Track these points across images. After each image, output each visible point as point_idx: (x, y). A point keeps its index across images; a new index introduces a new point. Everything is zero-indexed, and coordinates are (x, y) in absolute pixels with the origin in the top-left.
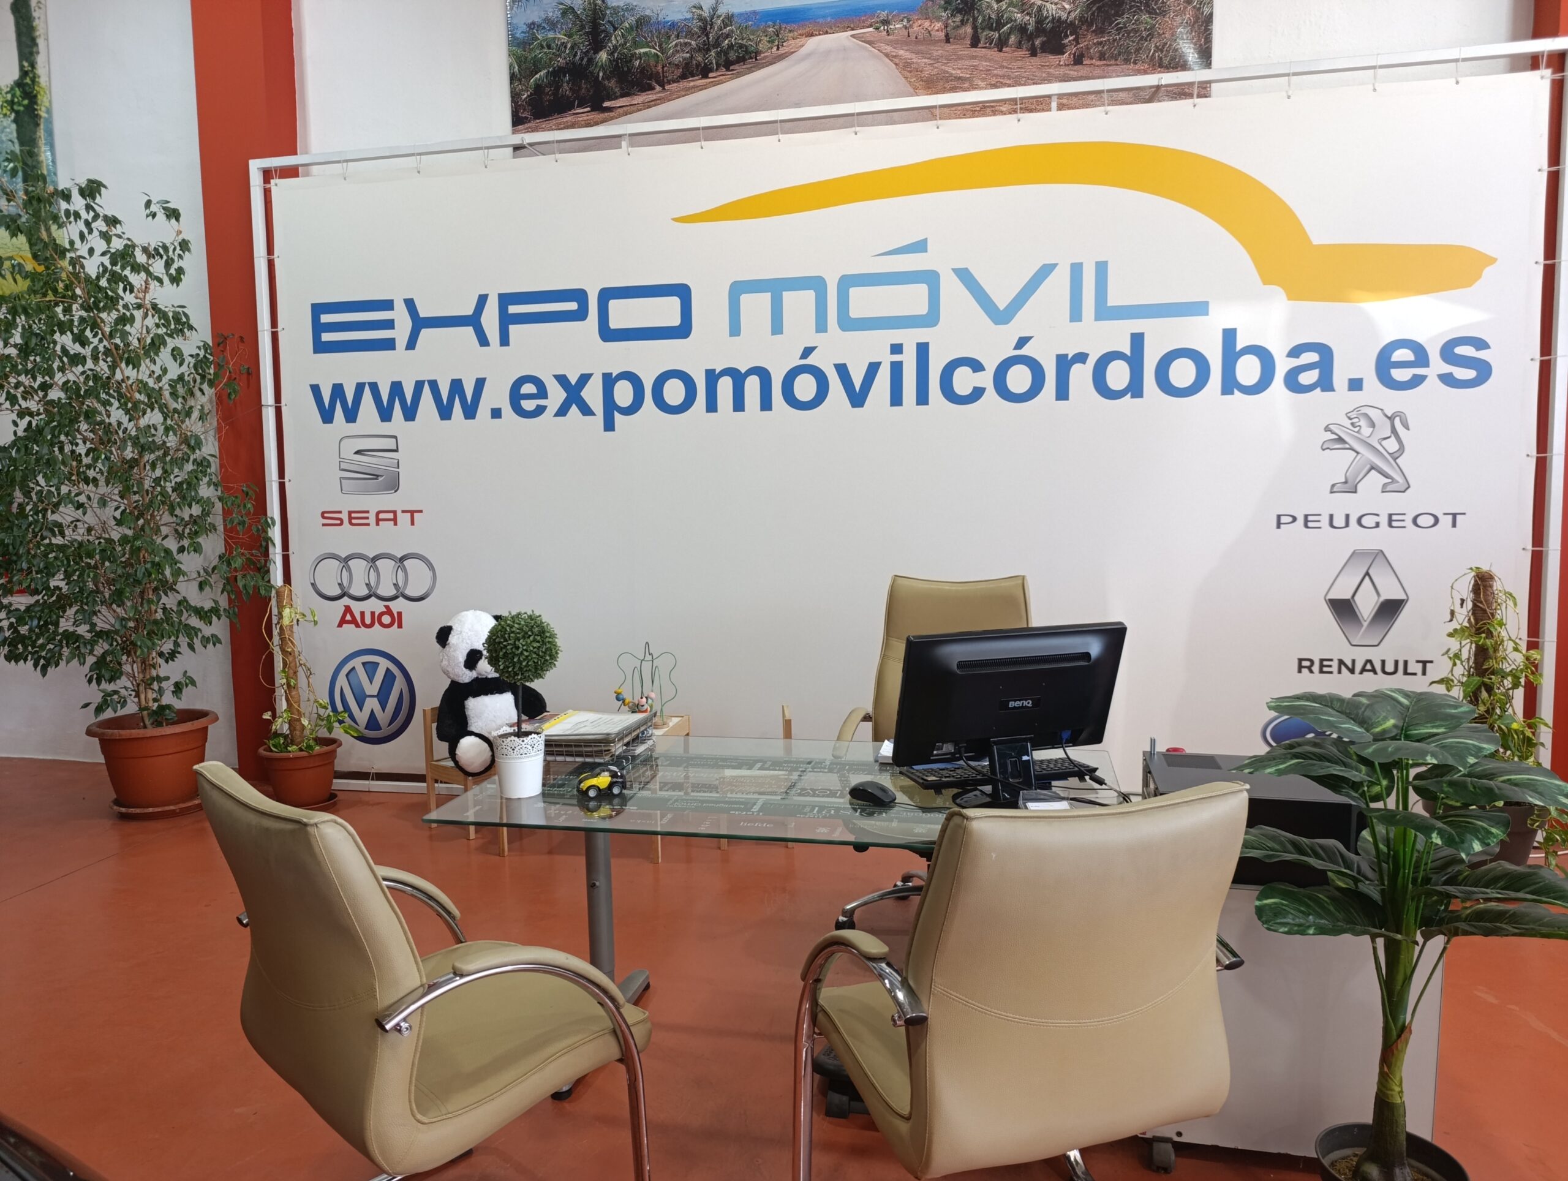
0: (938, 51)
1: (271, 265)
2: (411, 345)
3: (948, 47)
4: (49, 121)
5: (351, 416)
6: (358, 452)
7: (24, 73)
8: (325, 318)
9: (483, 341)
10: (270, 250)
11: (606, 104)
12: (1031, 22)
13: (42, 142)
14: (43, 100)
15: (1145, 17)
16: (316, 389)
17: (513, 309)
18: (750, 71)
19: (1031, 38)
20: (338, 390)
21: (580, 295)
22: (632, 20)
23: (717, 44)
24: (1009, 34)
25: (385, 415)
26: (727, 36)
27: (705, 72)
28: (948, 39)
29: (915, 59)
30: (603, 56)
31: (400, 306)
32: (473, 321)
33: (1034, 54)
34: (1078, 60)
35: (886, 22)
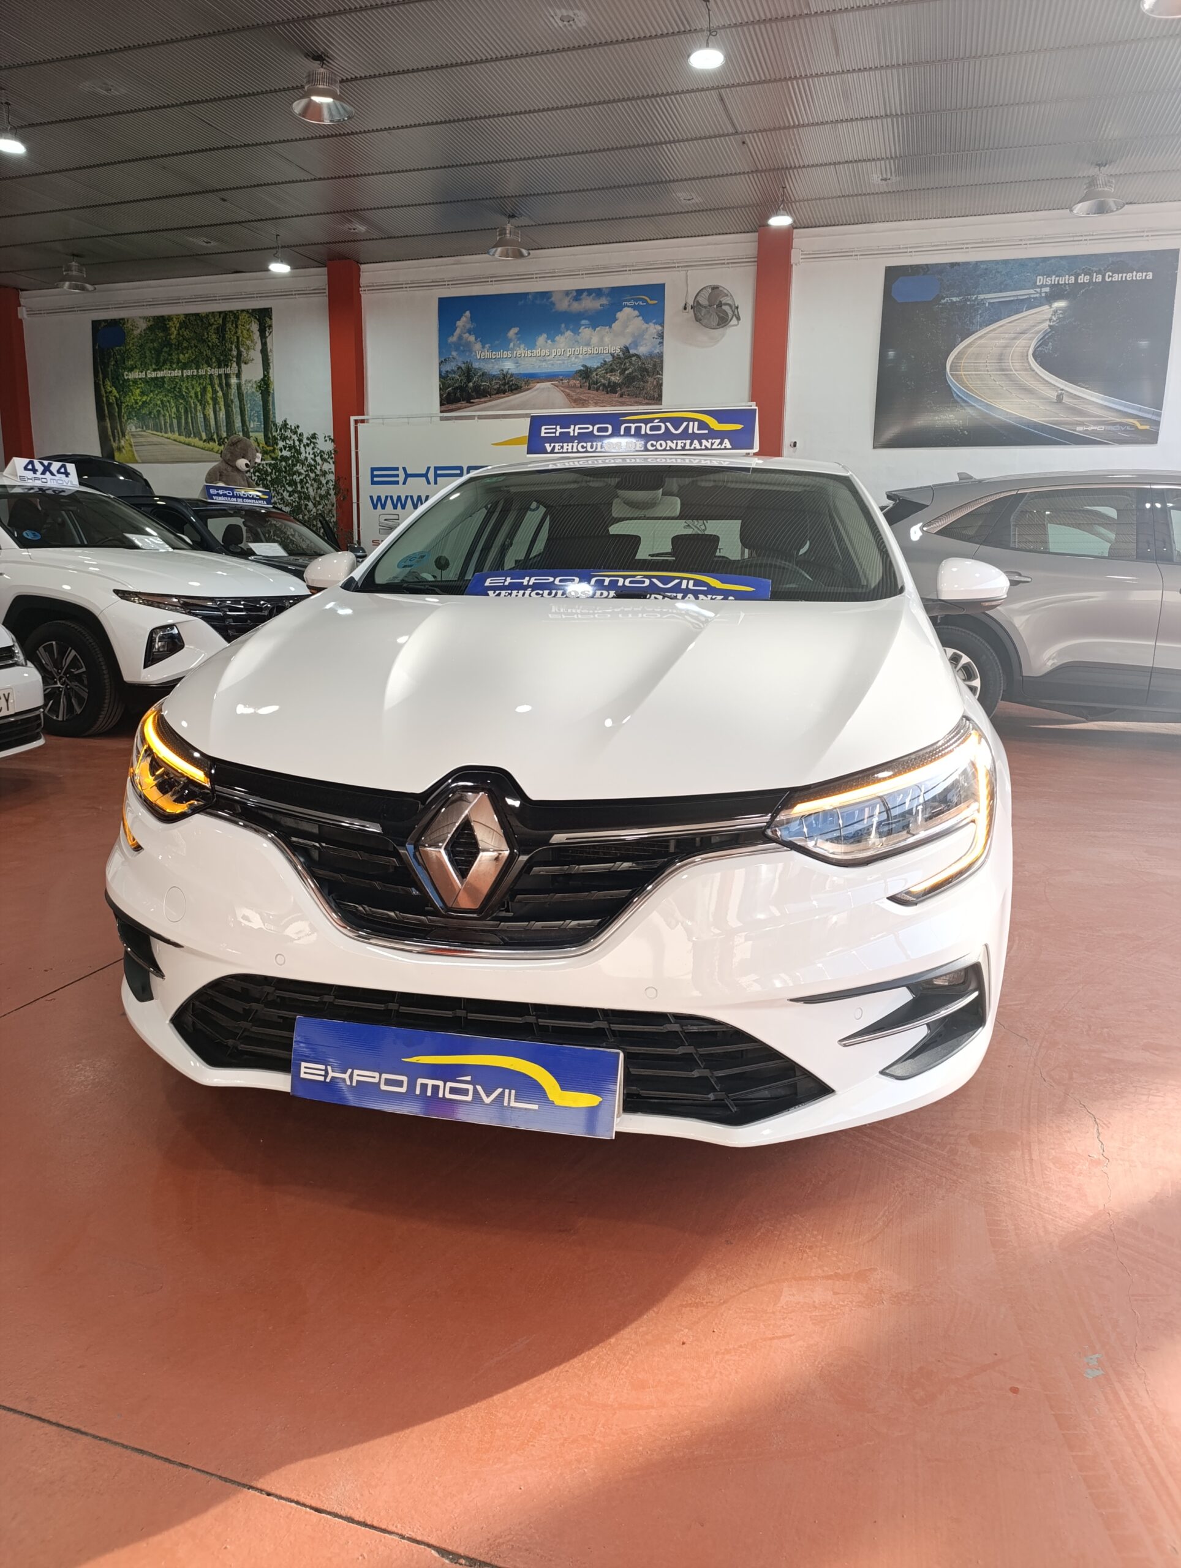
0: (578, 390)
1: (357, 453)
2: (404, 483)
3: (582, 390)
4: (273, 394)
5: (383, 507)
6: (385, 520)
7: (265, 376)
8: (376, 473)
9: (429, 483)
10: (357, 448)
11: (472, 401)
12: (606, 382)
13: (271, 402)
14: (272, 387)
15: (641, 383)
16: (371, 497)
17: (439, 472)
18: (519, 393)
19: (607, 388)
20: (379, 498)
21: (461, 468)
22: (481, 373)
23: (508, 383)
24: (600, 386)
25: (395, 507)
26: (512, 381)
27: (504, 392)
28: (581, 387)
29: (571, 393)
30: (471, 384)
31: (401, 469)
32: (425, 475)
33: (608, 393)
34: (621, 396)
35: (562, 380)
